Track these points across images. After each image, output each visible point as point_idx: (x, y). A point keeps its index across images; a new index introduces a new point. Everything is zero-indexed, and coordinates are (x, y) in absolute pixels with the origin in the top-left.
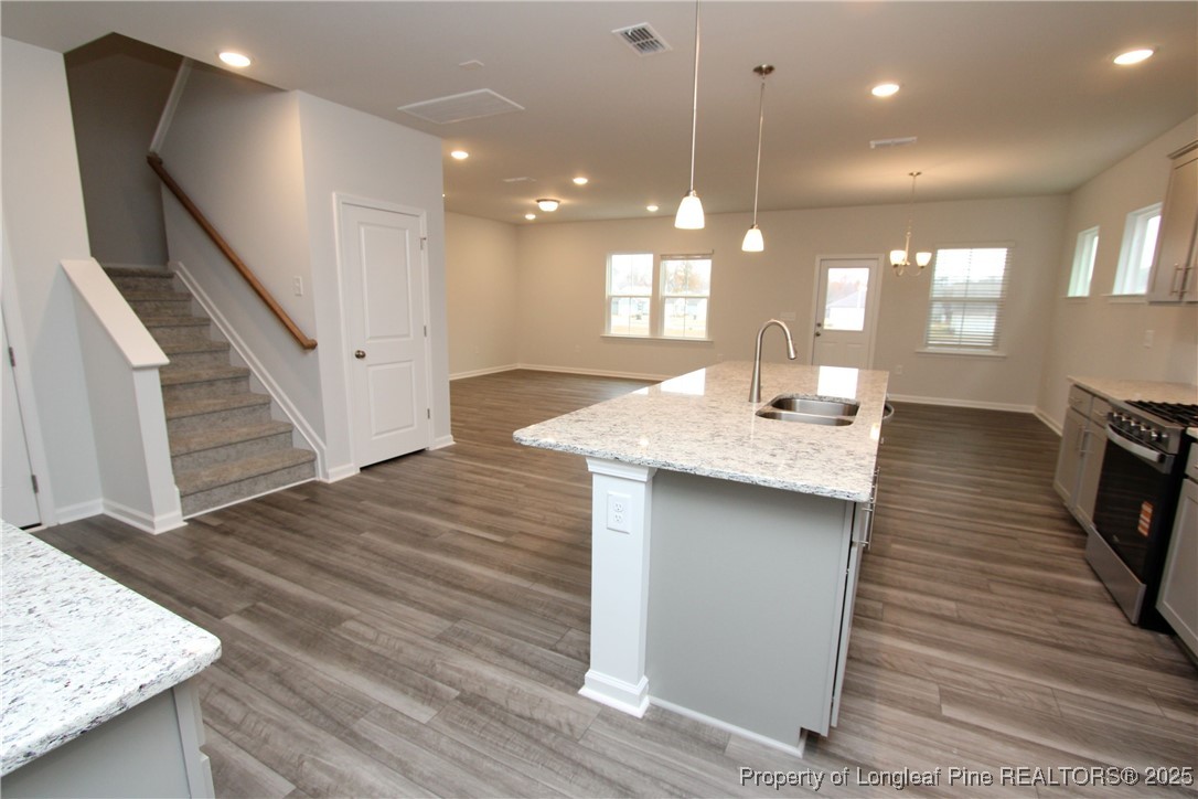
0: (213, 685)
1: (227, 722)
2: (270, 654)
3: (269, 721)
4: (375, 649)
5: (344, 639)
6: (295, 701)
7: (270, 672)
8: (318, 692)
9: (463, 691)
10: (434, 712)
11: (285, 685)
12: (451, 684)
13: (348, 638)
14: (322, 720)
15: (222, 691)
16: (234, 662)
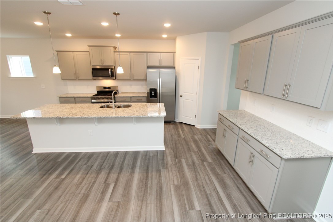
0: (208, 186)
1: (208, 177)
2: (195, 187)
3: (202, 173)
4: (178, 174)
5: (180, 180)
6: (197, 173)
7: (197, 182)
8: (193, 172)
9: (175, 159)
10: (182, 159)
11: (197, 177)
12: (175, 161)
13: (179, 180)
14: (195, 168)
15: (207, 184)
16: (203, 190)
